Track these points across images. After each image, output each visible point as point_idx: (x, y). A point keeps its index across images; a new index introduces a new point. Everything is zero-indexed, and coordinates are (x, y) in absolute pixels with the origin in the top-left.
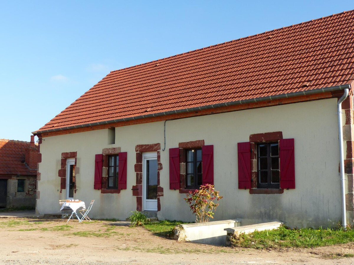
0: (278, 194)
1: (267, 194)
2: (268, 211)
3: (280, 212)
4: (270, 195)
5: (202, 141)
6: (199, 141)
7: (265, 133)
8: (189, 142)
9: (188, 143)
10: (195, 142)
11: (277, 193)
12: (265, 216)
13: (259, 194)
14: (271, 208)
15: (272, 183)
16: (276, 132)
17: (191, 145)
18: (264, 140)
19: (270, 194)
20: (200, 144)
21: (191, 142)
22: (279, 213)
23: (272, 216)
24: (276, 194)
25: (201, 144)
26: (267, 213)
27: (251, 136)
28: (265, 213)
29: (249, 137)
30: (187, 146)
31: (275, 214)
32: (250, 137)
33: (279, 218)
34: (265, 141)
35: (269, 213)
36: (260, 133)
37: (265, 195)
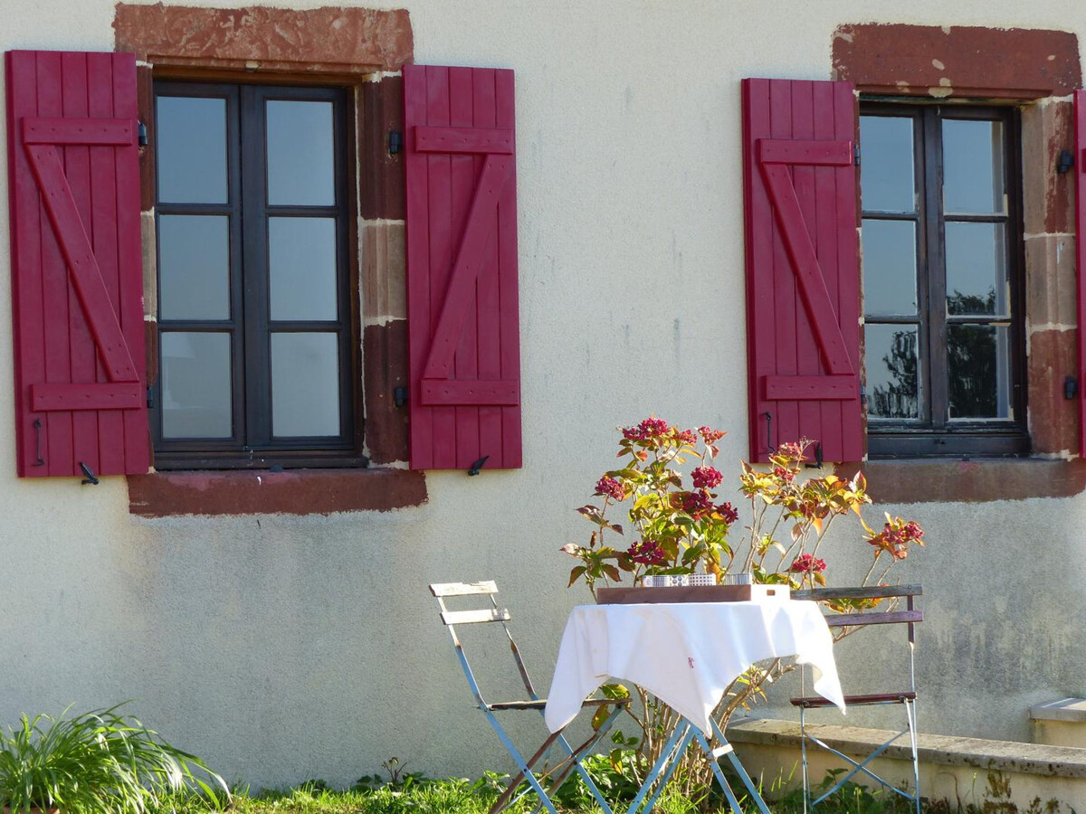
0: (1049, 499)
1: (973, 505)
2: (979, 631)
3: (1068, 629)
4: (988, 508)
5: (392, 22)
6: (355, 14)
7: (954, 29)
8: (239, 14)
9: (225, 14)
10: (305, 15)
11: (1041, 495)
12: (961, 672)
13: (911, 506)
14: (1001, 605)
15: (951, 420)
16: (1033, 31)
17: (264, 48)
18: (945, 82)
19: (994, 499)
20: (362, 47)
21: (260, 10)
22: (1056, 644)
23: (1006, 666)
24: (1033, 502)
25: (376, 51)
26: (973, 647)
27: (848, 38)
28: (961, 649)
29: (829, 41)
30: (219, 52)
31: (1029, 650)
32: (838, 45)
33: (1056, 675)
34: (950, 92)
35: (988, 645)
36: (915, 23)
37: (957, 507)
